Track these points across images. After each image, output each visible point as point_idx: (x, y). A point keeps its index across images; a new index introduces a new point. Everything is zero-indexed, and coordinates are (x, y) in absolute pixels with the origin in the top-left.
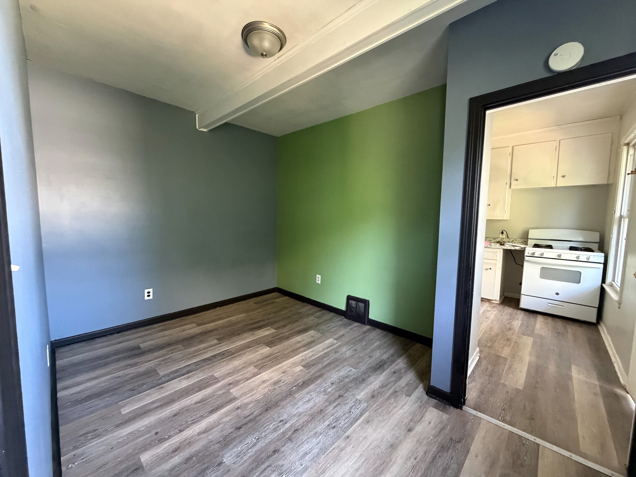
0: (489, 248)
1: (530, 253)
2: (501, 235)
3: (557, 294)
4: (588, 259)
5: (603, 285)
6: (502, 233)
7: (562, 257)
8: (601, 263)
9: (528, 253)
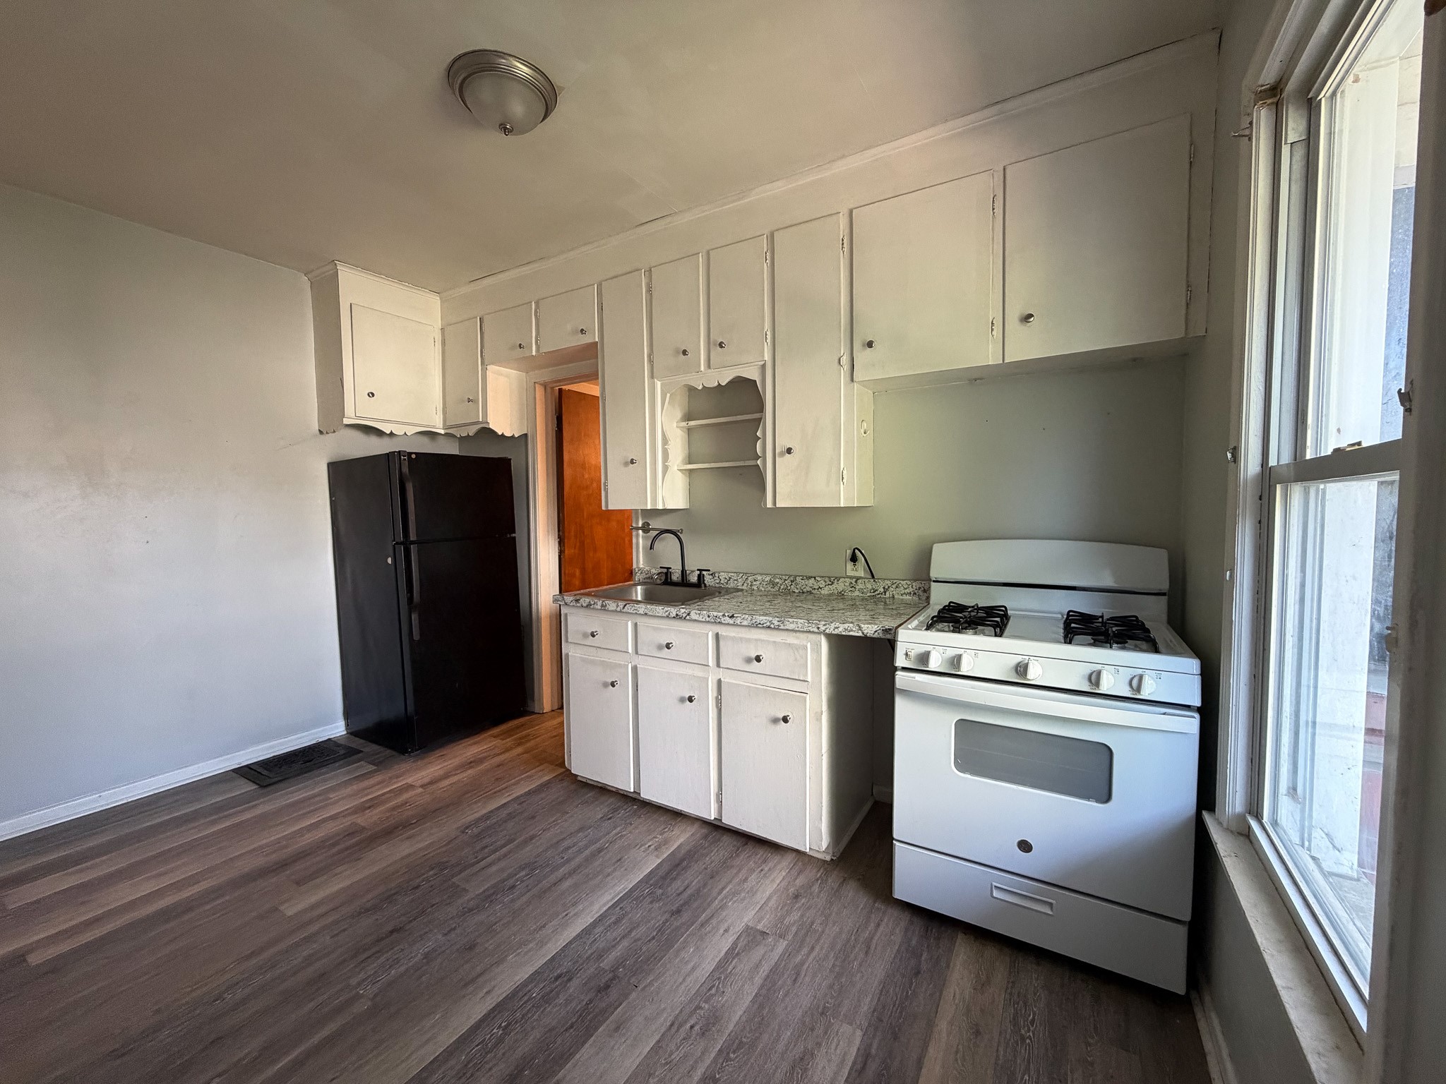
0: (777, 629)
1: (912, 654)
2: (850, 565)
3: (1025, 846)
4: (1138, 690)
5: (1206, 816)
6: (854, 559)
7: (1034, 675)
8: (1188, 707)
9: (907, 654)
